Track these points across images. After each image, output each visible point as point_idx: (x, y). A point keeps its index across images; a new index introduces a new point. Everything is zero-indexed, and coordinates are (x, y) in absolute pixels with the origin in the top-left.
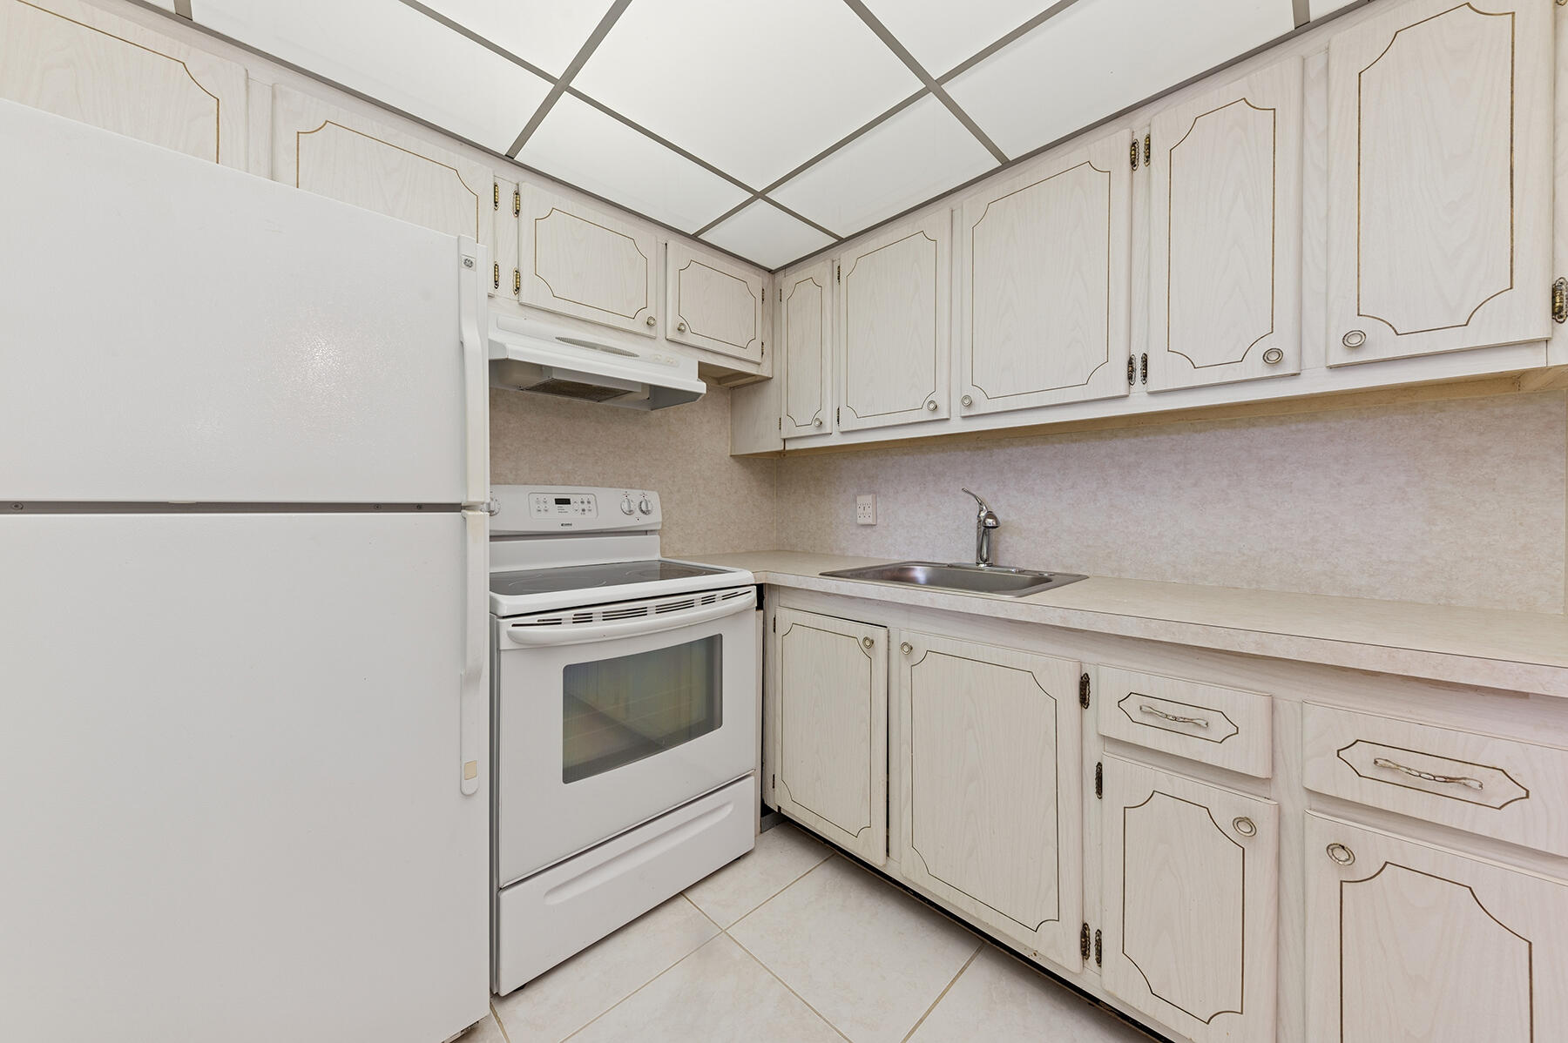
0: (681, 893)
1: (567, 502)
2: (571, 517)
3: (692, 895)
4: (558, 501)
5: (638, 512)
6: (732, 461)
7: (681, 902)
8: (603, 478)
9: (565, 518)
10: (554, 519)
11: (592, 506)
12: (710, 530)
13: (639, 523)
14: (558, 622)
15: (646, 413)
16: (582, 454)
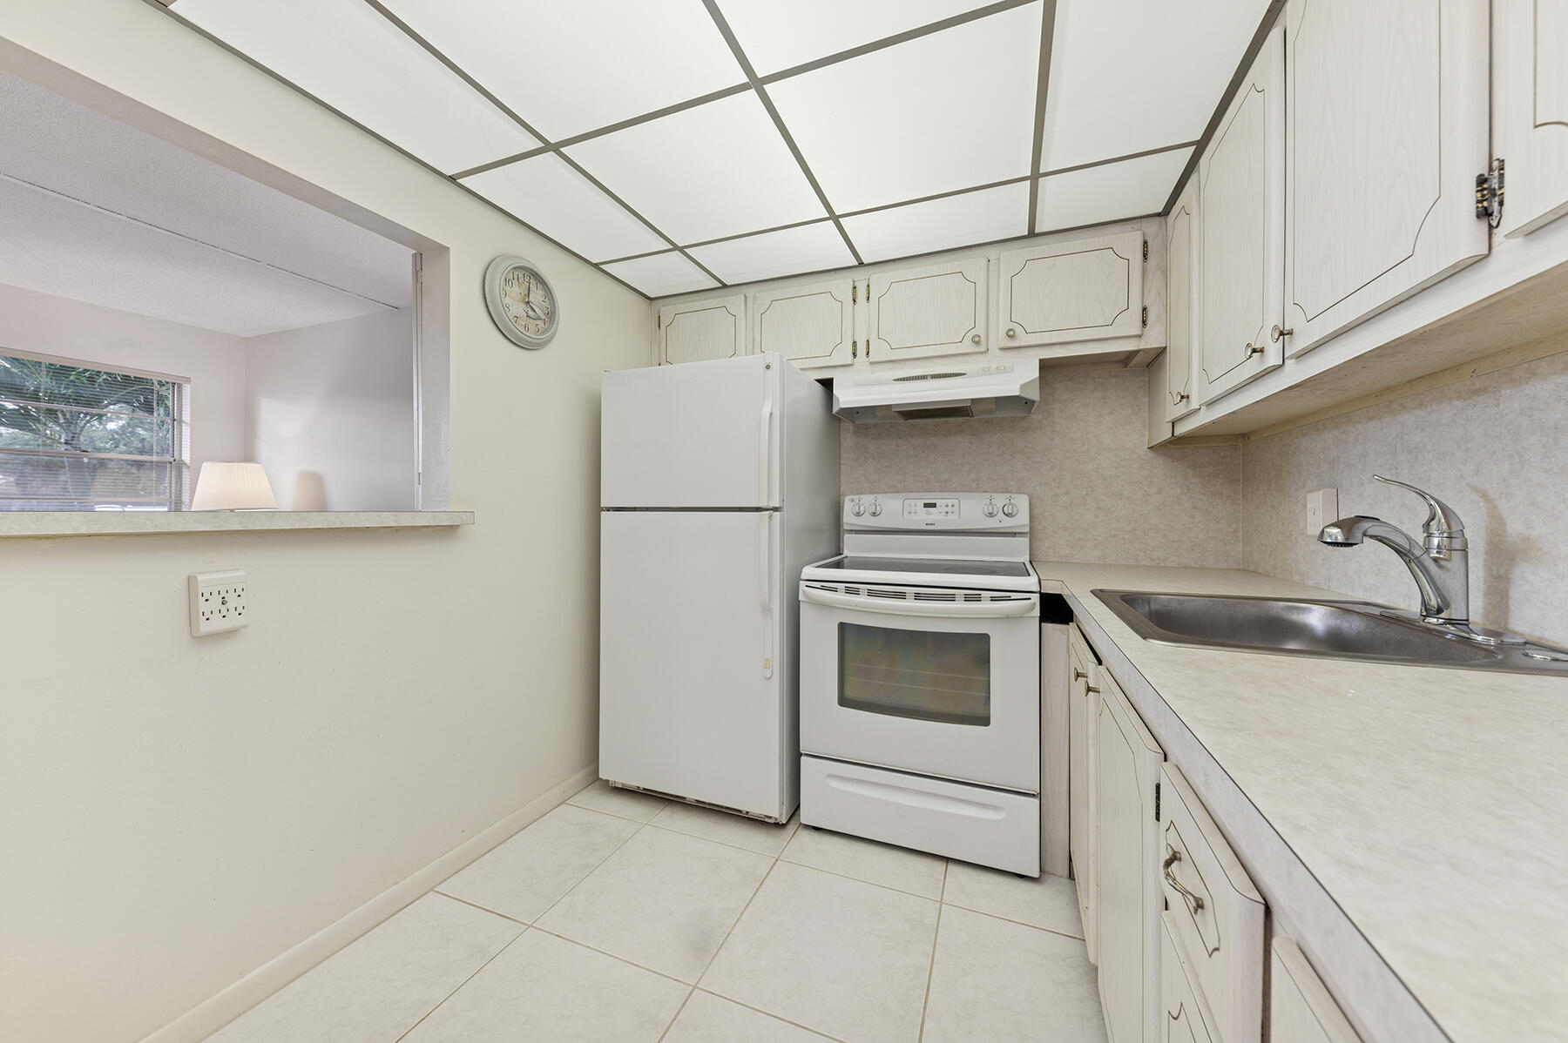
0: (947, 860)
1: (934, 505)
2: (937, 518)
3: (952, 868)
4: (926, 505)
5: (1001, 515)
6: (1151, 454)
7: (941, 866)
8: (978, 484)
9: (930, 519)
10: (920, 518)
11: (956, 509)
12: (1114, 536)
13: (1001, 525)
14: (835, 590)
15: (1024, 418)
16: (957, 464)
